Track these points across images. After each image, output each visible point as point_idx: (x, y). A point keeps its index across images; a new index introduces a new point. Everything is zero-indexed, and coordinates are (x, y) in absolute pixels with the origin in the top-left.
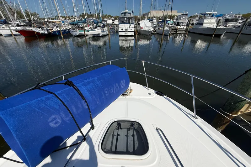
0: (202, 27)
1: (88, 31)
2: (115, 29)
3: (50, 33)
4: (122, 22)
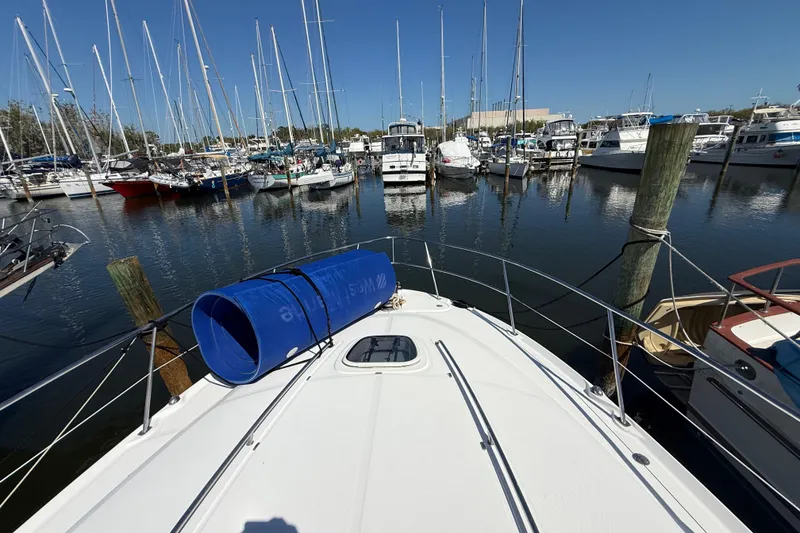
0: (618, 152)
1: (298, 176)
2: (373, 168)
3: (194, 187)
4: (392, 147)
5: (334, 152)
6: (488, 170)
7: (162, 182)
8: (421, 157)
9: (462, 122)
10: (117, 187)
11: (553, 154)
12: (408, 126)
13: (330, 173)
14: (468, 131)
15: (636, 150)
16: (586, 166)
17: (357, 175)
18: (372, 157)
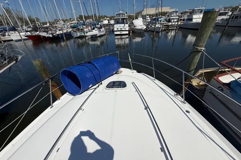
0: (191, 22)
1: (87, 33)
2: (111, 29)
3: (54, 37)
4: (117, 22)
5: (98, 24)
6: (149, 30)
7: (44, 35)
8: (127, 25)
9: (141, 12)
10: (30, 37)
11: (170, 24)
12: (122, 14)
13: (97, 31)
14: (143, 16)
15: (198, 22)
16: (181, 28)
17: (106, 32)
18: (111, 25)
